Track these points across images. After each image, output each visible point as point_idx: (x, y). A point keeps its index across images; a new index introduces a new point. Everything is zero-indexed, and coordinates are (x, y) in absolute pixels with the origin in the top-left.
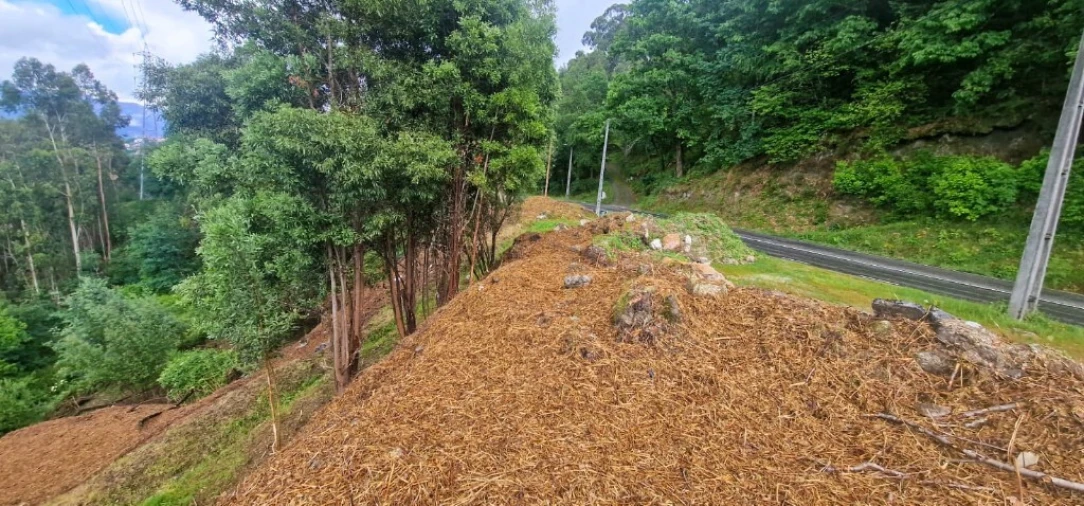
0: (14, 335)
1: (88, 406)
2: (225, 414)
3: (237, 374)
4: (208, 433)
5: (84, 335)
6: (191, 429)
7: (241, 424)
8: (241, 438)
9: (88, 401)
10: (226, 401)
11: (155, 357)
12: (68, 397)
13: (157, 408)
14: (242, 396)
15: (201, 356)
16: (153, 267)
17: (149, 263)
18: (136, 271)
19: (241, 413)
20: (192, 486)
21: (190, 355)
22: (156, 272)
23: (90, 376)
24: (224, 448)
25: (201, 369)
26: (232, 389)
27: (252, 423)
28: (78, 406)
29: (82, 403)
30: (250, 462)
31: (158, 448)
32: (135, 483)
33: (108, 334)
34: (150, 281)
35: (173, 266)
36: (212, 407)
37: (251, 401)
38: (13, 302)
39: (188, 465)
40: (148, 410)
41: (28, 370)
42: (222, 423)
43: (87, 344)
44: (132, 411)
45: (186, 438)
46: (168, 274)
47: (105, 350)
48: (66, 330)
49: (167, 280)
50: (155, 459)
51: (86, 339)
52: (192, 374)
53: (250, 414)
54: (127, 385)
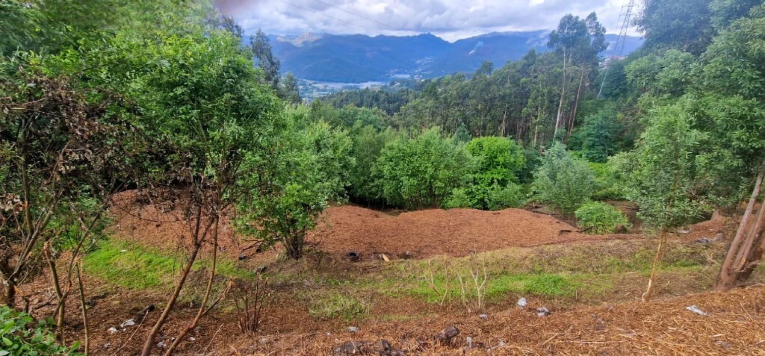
0: (521, 164)
1: (538, 210)
2: (610, 252)
3: (623, 230)
4: (596, 258)
5: (548, 173)
6: (587, 250)
7: (618, 264)
8: (615, 274)
9: (539, 207)
10: (613, 244)
11: (577, 199)
12: (532, 202)
13: (570, 228)
14: (625, 246)
15: (604, 208)
16: (591, 143)
17: (590, 140)
18: (581, 143)
19: (621, 257)
20: (577, 283)
21: (597, 205)
22: (592, 147)
23: (544, 195)
24: (603, 273)
25: (601, 216)
26: (618, 238)
27: (626, 269)
28: (534, 208)
29: (536, 207)
30: (616, 292)
31: (567, 250)
32: (551, 262)
33: (559, 176)
34: (587, 151)
35: (603, 145)
36: (603, 243)
37: (631, 253)
38: (525, 148)
39: (579, 269)
40: (567, 227)
41: (521, 182)
42: (606, 256)
43: (548, 178)
44: (558, 223)
45: (583, 254)
46: (597, 150)
47: (555, 184)
48: (541, 168)
49: (596, 153)
50: (564, 255)
51: (548, 175)
52: (594, 217)
53: (627, 261)
54: (558, 207)
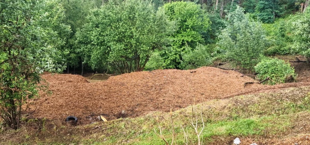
1: (221, 67)
2: (287, 97)
3: (291, 80)
4: (277, 103)
5: (230, 34)
6: (270, 97)
7: (293, 106)
8: (291, 114)
9: (222, 64)
10: (289, 91)
11: (254, 55)
12: (217, 60)
13: (252, 80)
14: (298, 92)
15: (278, 63)
19: (295, 101)
20: (265, 124)
21: (269, 61)
22: (262, 9)
23: (227, 54)
24: (283, 114)
25: (275, 69)
26: (291, 86)
27: (299, 109)
28: (218, 65)
29: (220, 65)
30: (293, 128)
31: (256, 99)
32: (244, 109)
33: (239, 37)
34: (259, 13)
36: (282, 91)
37: (302, 97)
39: (265, 113)
40: (249, 80)
41: (206, 43)
42: (285, 101)
43: (230, 39)
44: (242, 76)
45: (268, 100)
47: (236, 43)
48: (225, 30)
50: (254, 103)
51: (230, 36)
52: (270, 70)
53: (299, 103)
54: (239, 64)
